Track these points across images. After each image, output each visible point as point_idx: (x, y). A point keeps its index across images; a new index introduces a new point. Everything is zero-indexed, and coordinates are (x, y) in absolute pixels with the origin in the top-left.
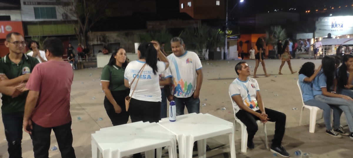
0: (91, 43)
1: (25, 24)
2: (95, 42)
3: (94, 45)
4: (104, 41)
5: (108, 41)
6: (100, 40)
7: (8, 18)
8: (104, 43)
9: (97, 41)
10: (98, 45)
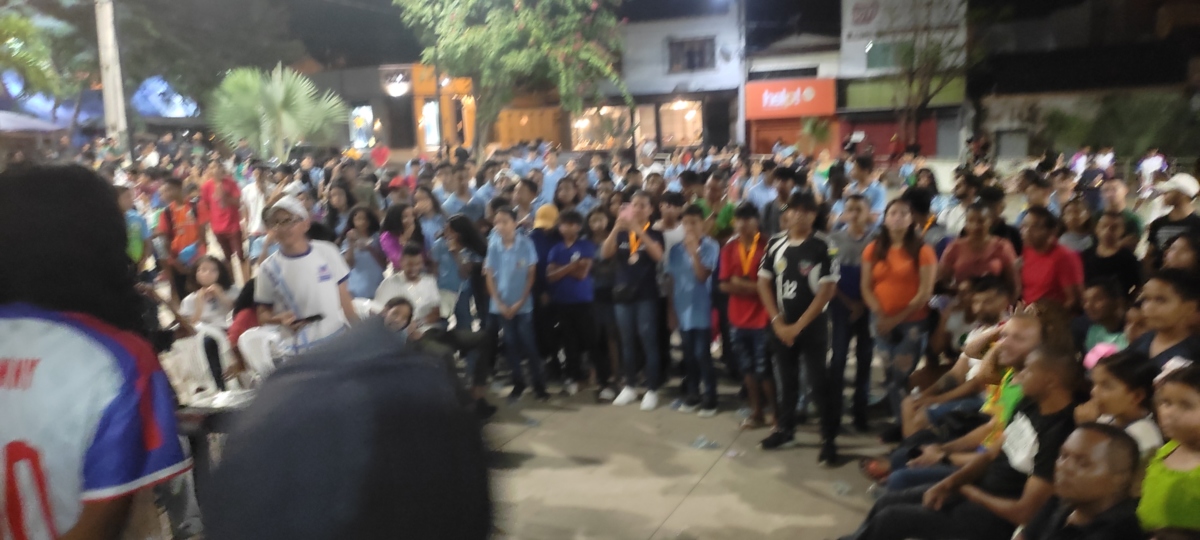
0: (993, 127)
1: (842, 85)
2: (1005, 124)
3: (999, 134)
4: (1032, 120)
6: (1020, 116)
7: (812, 72)
8: (1030, 127)
9: (1012, 119)
10: (1011, 132)
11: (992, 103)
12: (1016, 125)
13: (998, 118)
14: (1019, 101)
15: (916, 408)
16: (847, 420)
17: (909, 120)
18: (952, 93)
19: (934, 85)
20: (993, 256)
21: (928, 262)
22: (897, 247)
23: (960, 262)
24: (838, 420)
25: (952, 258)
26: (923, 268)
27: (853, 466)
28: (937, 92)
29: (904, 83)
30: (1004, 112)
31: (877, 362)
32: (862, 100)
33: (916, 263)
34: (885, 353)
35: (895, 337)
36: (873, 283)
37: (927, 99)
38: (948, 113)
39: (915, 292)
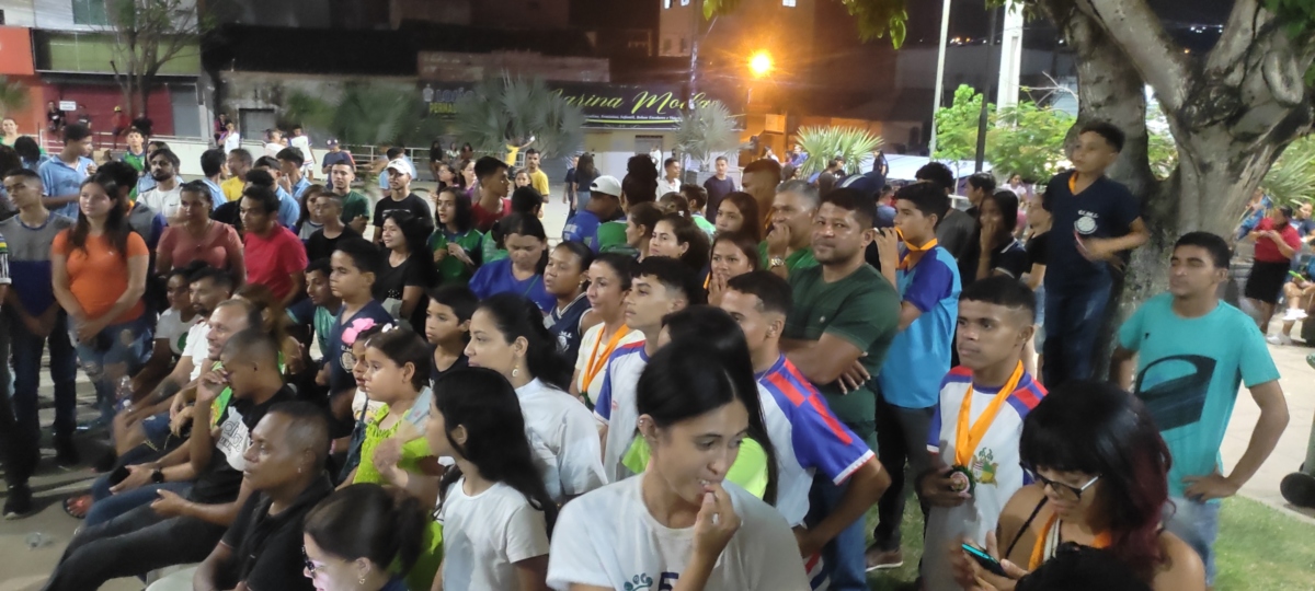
1: (40, 38)
10: (256, 111)
11: (232, 77)
12: (261, 105)
13: (240, 96)
14: (262, 78)
15: (129, 424)
16: (48, 452)
17: (134, 88)
18: (185, 62)
19: (162, 51)
20: (216, 244)
21: (138, 252)
22: (96, 232)
23: (177, 251)
24: (36, 454)
25: (169, 246)
26: (131, 260)
27: (55, 509)
28: (167, 58)
29: (124, 46)
30: (247, 87)
31: (82, 377)
32: (70, 59)
33: (123, 252)
34: (90, 365)
35: (102, 343)
36: (69, 279)
37: (155, 66)
38: (181, 84)
39: (124, 287)
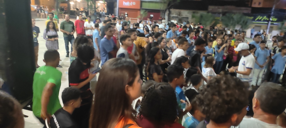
0: (172, 16)
1: (142, 2)
4: (179, 15)
5: (182, 15)
9: (176, 14)
